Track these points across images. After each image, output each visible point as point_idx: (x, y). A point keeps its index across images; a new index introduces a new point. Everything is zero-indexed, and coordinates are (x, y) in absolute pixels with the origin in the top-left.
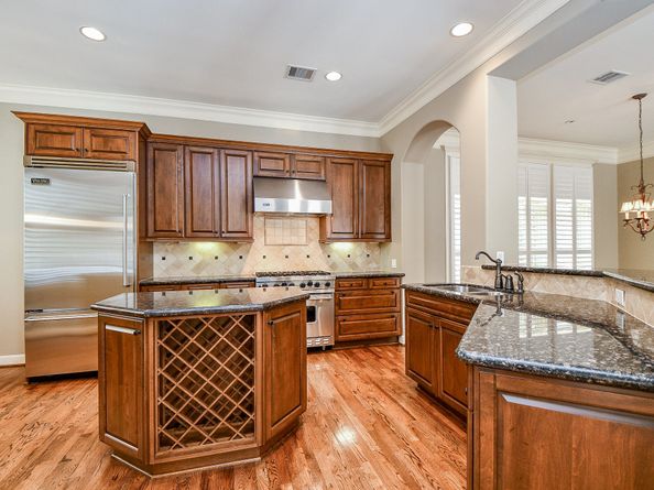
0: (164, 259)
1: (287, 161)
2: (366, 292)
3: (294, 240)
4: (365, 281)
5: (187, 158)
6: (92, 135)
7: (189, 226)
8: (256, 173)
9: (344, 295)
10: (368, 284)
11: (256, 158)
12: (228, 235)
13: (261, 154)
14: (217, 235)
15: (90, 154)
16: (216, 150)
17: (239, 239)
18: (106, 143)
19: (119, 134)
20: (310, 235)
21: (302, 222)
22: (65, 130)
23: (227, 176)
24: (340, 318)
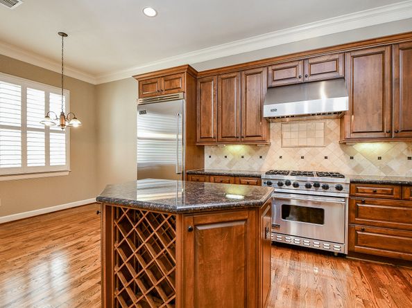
0: (210, 157)
1: (300, 67)
2: (398, 202)
3: (310, 142)
4: (396, 189)
5: (220, 83)
6: (165, 81)
7: (220, 134)
8: (270, 85)
9: (363, 202)
10: (402, 193)
11: (270, 72)
12: (247, 139)
13: (274, 67)
14: (239, 139)
15: (164, 92)
16: (239, 74)
17: (257, 142)
18: (171, 84)
19: (177, 76)
20: (329, 137)
21: (320, 125)
22: (153, 81)
23: (246, 92)
24: (357, 227)
